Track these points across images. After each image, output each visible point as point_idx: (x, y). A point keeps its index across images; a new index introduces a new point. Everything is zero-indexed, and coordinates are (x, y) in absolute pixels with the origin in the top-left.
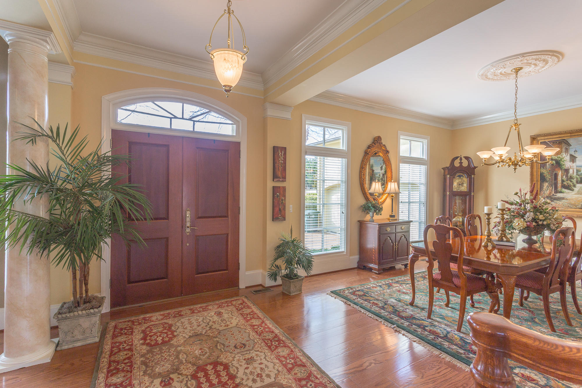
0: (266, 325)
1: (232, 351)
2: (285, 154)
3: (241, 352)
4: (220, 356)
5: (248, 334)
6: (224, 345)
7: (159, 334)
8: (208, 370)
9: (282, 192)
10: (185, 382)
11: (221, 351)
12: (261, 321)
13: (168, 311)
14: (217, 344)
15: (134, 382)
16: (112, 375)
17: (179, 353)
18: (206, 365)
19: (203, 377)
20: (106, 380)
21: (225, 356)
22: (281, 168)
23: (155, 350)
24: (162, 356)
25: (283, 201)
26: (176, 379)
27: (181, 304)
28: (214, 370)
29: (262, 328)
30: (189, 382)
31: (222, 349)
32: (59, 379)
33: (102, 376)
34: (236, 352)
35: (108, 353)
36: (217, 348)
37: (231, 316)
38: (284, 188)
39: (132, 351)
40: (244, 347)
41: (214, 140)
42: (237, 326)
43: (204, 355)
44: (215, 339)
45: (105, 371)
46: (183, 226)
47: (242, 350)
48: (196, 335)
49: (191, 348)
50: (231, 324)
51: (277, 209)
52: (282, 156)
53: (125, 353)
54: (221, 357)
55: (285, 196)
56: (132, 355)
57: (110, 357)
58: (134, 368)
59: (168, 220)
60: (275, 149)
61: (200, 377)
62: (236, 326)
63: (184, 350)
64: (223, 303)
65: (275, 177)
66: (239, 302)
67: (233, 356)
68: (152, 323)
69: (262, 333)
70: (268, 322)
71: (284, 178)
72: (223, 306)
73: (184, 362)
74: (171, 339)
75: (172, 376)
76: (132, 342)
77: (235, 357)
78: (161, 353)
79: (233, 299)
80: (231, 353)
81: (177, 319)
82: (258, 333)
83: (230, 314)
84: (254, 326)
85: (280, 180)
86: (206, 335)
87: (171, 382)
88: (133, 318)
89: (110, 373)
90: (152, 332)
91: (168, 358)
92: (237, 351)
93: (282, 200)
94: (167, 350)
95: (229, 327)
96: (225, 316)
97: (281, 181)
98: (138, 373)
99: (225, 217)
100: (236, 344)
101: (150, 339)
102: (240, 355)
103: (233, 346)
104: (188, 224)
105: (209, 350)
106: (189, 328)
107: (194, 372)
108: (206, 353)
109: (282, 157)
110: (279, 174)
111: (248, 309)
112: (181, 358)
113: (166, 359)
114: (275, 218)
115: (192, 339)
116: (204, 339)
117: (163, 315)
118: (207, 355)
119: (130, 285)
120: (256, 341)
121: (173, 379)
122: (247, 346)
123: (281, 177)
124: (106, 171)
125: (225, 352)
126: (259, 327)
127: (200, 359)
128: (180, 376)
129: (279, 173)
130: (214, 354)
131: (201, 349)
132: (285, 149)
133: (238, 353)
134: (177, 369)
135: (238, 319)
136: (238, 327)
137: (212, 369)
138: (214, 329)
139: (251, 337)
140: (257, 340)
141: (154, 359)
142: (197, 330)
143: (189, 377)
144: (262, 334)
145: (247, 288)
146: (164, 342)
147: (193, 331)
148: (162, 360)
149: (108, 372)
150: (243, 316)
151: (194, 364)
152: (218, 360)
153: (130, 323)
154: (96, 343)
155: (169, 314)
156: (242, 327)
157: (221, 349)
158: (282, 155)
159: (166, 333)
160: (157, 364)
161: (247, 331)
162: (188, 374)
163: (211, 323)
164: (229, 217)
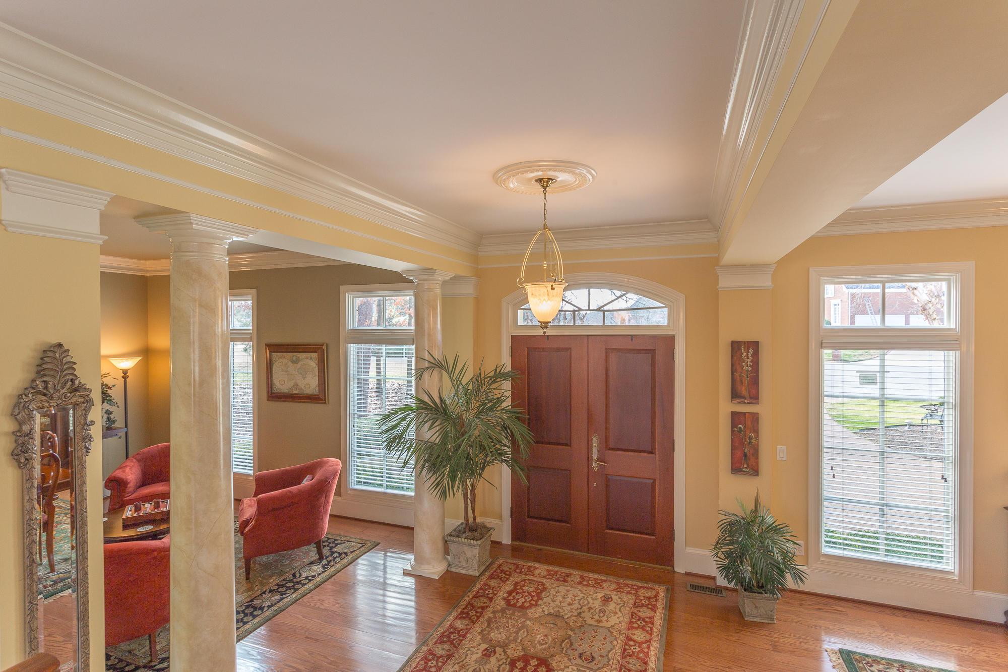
0: (648, 647)
1: (572, 658)
2: (756, 354)
3: (580, 665)
4: (555, 656)
5: (612, 647)
6: (571, 644)
7: (526, 594)
8: (530, 664)
9: (749, 423)
10: (500, 663)
11: (562, 651)
12: (648, 637)
13: (556, 569)
14: (566, 639)
15: (468, 635)
16: (460, 618)
17: (524, 626)
18: (533, 658)
19: (519, 669)
20: (455, 620)
21: (559, 659)
22: (746, 381)
23: (508, 612)
24: (508, 622)
25: (753, 441)
26: (497, 655)
27: (579, 565)
28: (535, 668)
29: (638, 649)
30: (503, 666)
31: (565, 649)
32: (432, 599)
33: (455, 614)
34: (574, 662)
35: (474, 593)
36: (561, 645)
37: (618, 611)
38: (755, 417)
39: (491, 601)
40: (590, 662)
41: (632, 336)
42: (610, 629)
43: (541, 644)
44: (570, 632)
45: (460, 610)
46: (589, 459)
47: (585, 664)
48: (557, 616)
49: (538, 628)
50: (605, 622)
51: (739, 453)
52: (748, 358)
53: (485, 600)
54: (554, 658)
55: (756, 432)
56: (487, 607)
57: (473, 598)
58: (479, 621)
59: (571, 447)
60: (736, 347)
61: (517, 667)
62: (608, 628)
63: (530, 626)
64: (626, 585)
65: (735, 395)
66: (649, 594)
67: (567, 665)
68: (531, 577)
69: (630, 656)
70: (655, 645)
71: (755, 398)
72: (622, 590)
73: (519, 641)
74: (531, 606)
75: (498, 649)
76: (498, 591)
77: (568, 667)
78: (510, 618)
79: (646, 585)
80: (570, 660)
81: (557, 584)
82: (624, 653)
83: (618, 607)
84: (631, 640)
85: (746, 401)
86: (566, 622)
87: (492, 655)
88: (521, 563)
89: (460, 616)
90: (521, 589)
91: (510, 627)
92: (579, 661)
93: (750, 438)
94: (517, 618)
95: (601, 624)
96: (612, 606)
97: (748, 403)
98: (478, 628)
99: (651, 452)
100: (585, 653)
101: (514, 597)
102: (575, 668)
103: (580, 652)
104: (595, 457)
105: (552, 642)
106: (558, 603)
107: (516, 658)
108: (546, 643)
109: (749, 360)
110: (744, 391)
111: (649, 611)
112: (519, 635)
113: (508, 627)
114: (736, 469)
115: (549, 618)
116: (559, 625)
117: (548, 570)
118: (544, 646)
119: (530, 520)
120: (611, 662)
121: (495, 652)
122: (593, 663)
123: (747, 395)
124: (496, 389)
125: (564, 654)
126: (635, 645)
127: (534, 647)
128: (503, 654)
129: (744, 388)
130: (552, 649)
131: (546, 636)
132: (756, 345)
133: (576, 665)
134: (507, 645)
135: (621, 619)
136: (610, 631)
137: (535, 666)
138: (582, 618)
139: (610, 653)
140: (615, 661)
141: (500, 622)
142: (562, 609)
143: (509, 660)
144: (629, 658)
145: (687, 574)
146: (522, 607)
147: (557, 609)
148: (503, 627)
149: (462, 613)
150: (632, 618)
151: (524, 649)
152: (549, 660)
153: (513, 567)
154: (475, 577)
155: (556, 572)
156: (615, 633)
157: (563, 648)
158: (750, 355)
159: (533, 596)
160: (497, 628)
161: (615, 643)
162: (511, 656)
163: (585, 608)
164: (657, 453)
